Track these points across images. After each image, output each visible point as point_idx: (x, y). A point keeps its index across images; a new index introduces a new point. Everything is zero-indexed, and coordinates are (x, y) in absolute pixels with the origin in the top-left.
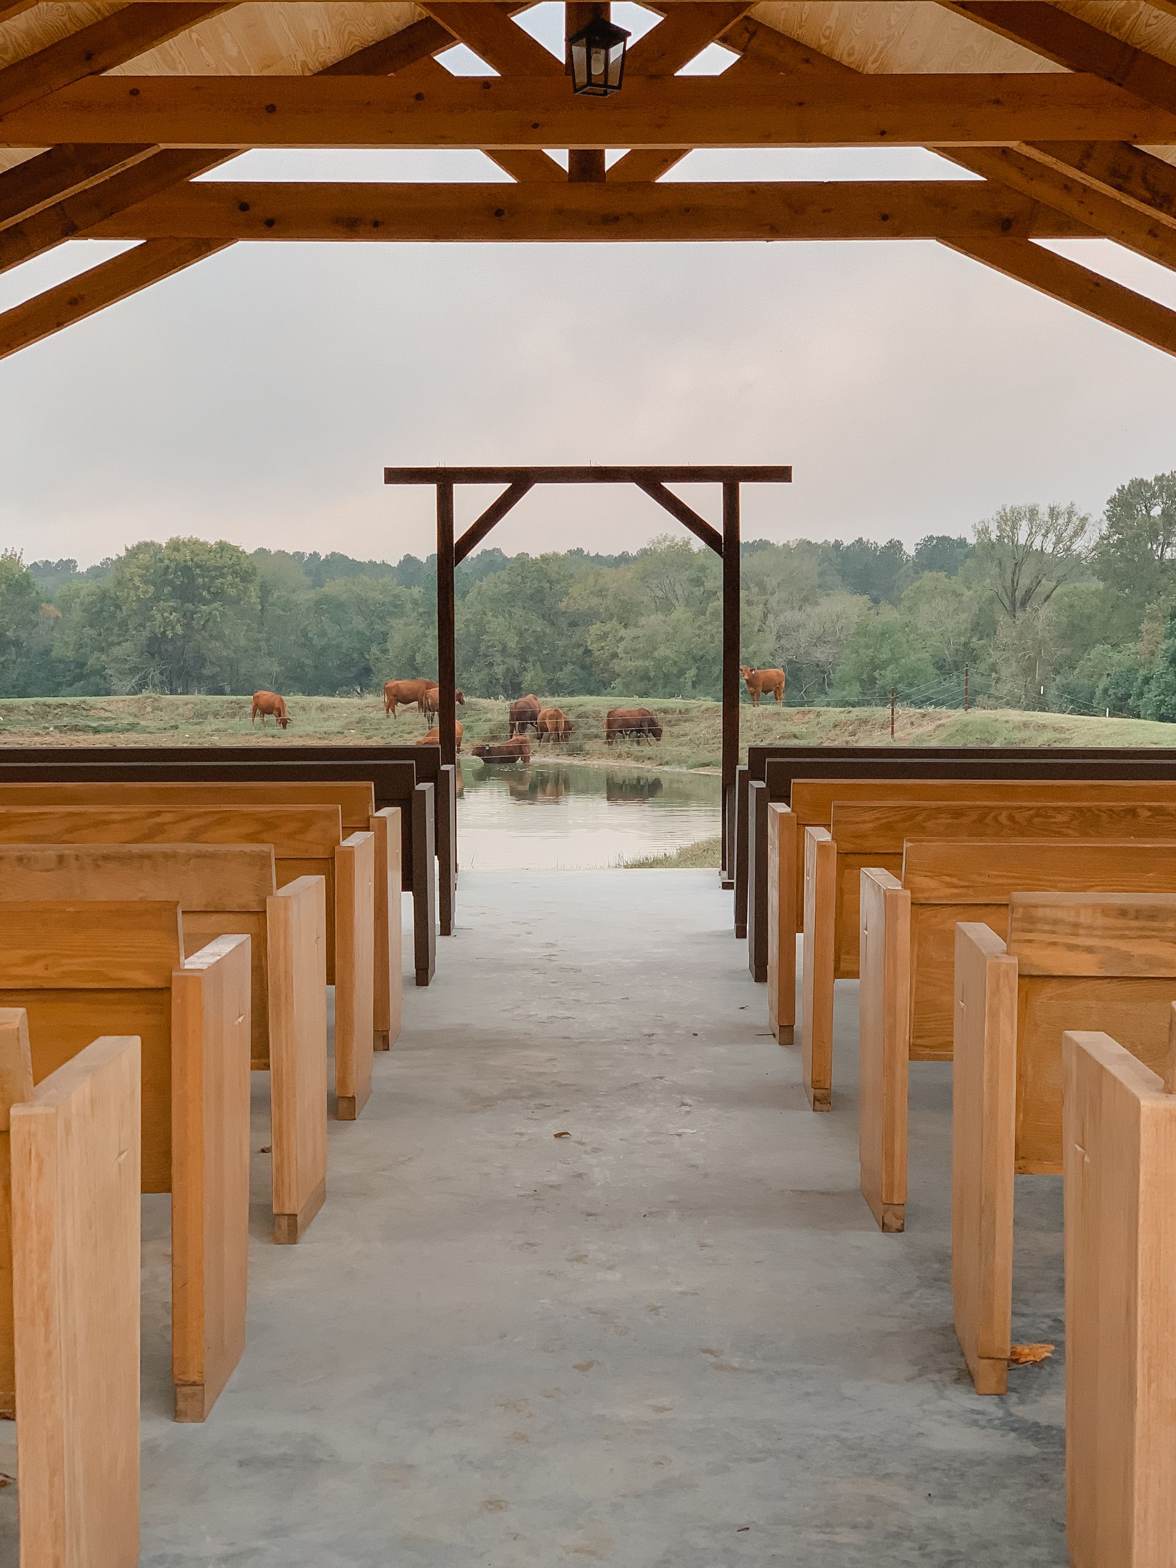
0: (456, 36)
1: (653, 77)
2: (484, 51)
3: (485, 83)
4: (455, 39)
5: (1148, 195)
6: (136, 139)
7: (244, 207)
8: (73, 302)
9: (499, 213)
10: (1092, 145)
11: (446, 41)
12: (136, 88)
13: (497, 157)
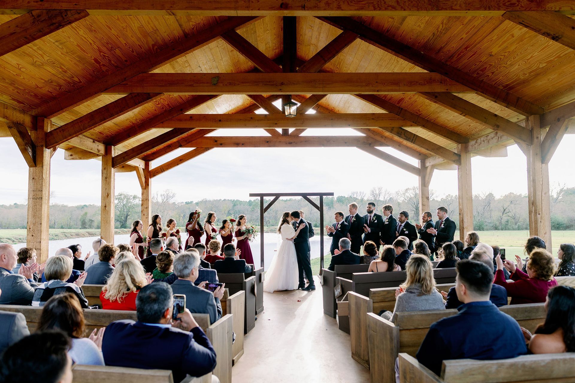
0: (260, 106)
1: (301, 114)
2: (266, 109)
3: (266, 115)
4: (260, 108)
5: (405, 138)
6: (191, 127)
7: (216, 141)
8: (181, 160)
9: (268, 142)
10: (393, 128)
11: (258, 108)
12: (192, 117)
13: (267, 130)
